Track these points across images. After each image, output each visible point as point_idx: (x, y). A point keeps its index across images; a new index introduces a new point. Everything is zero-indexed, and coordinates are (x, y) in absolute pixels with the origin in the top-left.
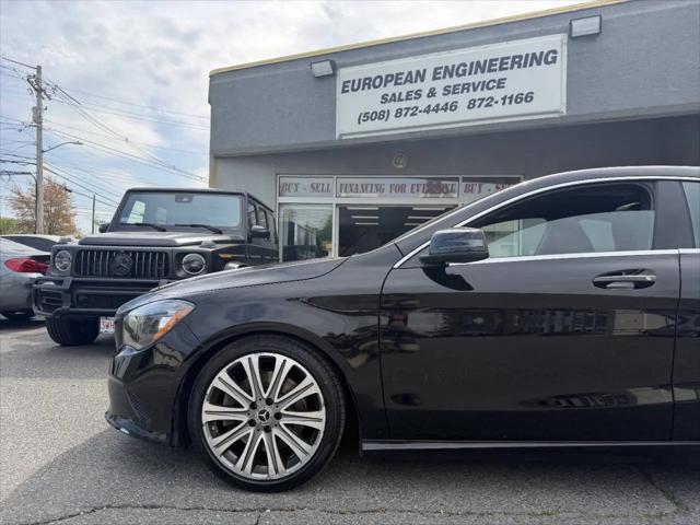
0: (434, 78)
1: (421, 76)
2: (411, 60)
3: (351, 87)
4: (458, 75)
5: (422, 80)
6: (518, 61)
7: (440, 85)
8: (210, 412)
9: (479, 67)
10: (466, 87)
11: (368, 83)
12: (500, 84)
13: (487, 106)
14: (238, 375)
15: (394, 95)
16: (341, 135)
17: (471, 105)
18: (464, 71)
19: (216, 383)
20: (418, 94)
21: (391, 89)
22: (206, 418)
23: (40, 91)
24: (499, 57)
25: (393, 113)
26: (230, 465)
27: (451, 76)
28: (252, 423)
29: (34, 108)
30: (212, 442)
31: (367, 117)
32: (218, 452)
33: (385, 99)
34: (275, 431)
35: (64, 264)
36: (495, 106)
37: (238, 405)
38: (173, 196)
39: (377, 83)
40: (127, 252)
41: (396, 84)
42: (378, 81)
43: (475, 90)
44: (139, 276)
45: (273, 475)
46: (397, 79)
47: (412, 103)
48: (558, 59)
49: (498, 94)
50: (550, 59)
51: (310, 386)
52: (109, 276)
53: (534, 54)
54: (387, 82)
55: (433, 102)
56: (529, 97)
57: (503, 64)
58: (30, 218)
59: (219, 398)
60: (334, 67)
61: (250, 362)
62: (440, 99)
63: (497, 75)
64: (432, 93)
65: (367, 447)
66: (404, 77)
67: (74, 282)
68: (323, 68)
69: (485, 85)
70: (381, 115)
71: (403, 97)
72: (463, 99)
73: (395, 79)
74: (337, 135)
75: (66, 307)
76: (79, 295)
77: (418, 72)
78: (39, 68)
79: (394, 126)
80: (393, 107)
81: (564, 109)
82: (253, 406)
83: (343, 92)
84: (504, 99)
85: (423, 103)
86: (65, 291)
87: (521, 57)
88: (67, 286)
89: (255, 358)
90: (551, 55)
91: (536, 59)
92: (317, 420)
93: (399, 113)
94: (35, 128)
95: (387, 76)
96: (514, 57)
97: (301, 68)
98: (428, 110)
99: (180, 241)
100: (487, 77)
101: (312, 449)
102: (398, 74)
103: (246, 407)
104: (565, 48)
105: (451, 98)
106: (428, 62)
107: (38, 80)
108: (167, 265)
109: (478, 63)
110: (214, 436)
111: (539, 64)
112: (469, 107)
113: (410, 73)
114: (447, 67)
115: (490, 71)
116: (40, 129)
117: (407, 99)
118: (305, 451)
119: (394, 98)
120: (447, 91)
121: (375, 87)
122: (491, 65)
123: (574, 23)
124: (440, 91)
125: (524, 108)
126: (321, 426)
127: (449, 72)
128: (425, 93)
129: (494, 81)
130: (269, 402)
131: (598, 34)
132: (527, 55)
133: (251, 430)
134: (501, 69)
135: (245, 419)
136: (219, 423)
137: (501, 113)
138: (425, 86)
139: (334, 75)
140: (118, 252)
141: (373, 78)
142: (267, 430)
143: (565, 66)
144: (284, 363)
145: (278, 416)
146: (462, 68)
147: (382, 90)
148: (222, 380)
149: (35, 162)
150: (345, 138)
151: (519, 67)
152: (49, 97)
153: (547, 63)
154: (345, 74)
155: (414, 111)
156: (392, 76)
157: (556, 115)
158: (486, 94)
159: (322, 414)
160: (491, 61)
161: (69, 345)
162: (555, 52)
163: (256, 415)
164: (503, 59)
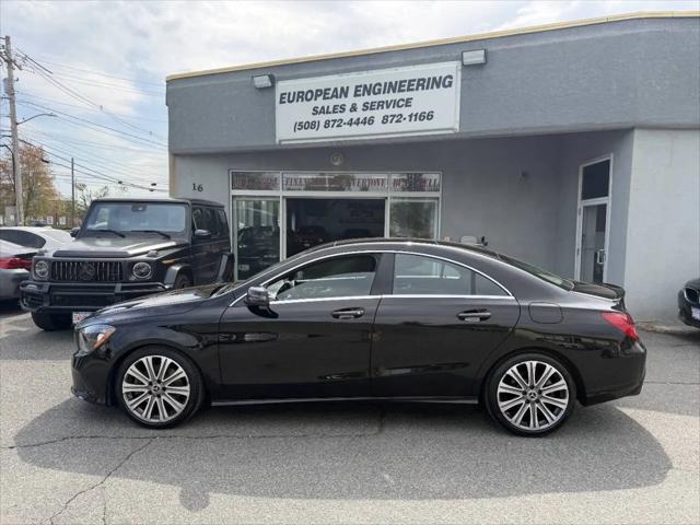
0: (356, 95)
1: (345, 92)
2: (336, 77)
3: (287, 98)
4: (375, 94)
5: (346, 96)
6: (423, 84)
7: (360, 101)
8: (126, 387)
9: (392, 87)
10: (381, 105)
11: (302, 96)
12: (408, 103)
13: (397, 121)
14: (141, 367)
15: (323, 108)
16: (280, 141)
17: (385, 120)
18: (379, 90)
19: (129, 372)
20: (343, 108)
21: (320, 102)
22: (124, 391)
23: (10, 62)
24: (408, 79)
25: (322, 124)
26: (139, 415)
27: (369, 94)
28: (150, 393)
29: (5, 80)
30: (128, 403)
31: (301, 126)
32: (132, 408)
33: (316, 111)
34: (163, 397)
35: (42, 270)
36: (403, 122)
37: (142, 383)
38: (130, 206)
39: (309, 96)
40: (90, 263)
41: (324, 98)
42: (309, 95)
43: (388, 107)
44: (101, 281)
45: (162, 420)
46: (325, 94)
47: (337, 116)
48: (453, 84)
49: (406, 112)
50: (447, 83)
51: (181, 373)
52: (78, 281)
53: (434, 78)
54: (317, 96)
55: (355, 116)
56: (430, 116)
57: (410, 85)
58: (8, 182)
59: (132, 380)
60: (273, 79)
61: (147, 360)
62: (360, 114)
63: (405, 95)
64: (354, 108)
65: (214, 404)
66: (331, 92)
67: (51, 287)
68: (264, 81)
69: (396, 104)
70: (313, 125)
71: (331, 109)
72: (378, 114)
73: (324, 93)
74: (277, 141)
75: (46, 305)
76: (55, 296)
77: (342, 89)
78: (7, 39)
79: (323, 135)
80: (322, 118)
81: (457, 127)
82: (150, 384)
83: (281, 102)
84: (411, 116)
85: (346, 116)
86: (45, 293)
87: (424, 80)
88: (46, 289)
89: (150, 358)
90: (448, 80)
91: (437, 83)
92: (185, 391)
93: (327, 124)
94: (8, 101)
95: (317, 91)
96: (419, 80)
97: (245, 79)
98: (350, 123)
99: (131, 252)
100: (397, 96)
101: (183, 406)
102: (326, 90)
103: (147, 384)
104: (460, 73)
105: (369, 114)
106: (351, 80)
107: (8, 52)
108: (121, 272)
109: (391, 83)
110: (130, 400)
111: (438, 87)
112: (383, 122)
113: (336, 89)
114: (365, 86)
115: (400, 91)
116: (12, 102)
117: (334, 112)
118: (179, 407)
119: (324, 111)
120: (366, 107)
121: (307, 100)
122: (400, 86)
123: (465, 55)
124: (360, 107)
125: (426, 124)
126: (187, 394)
127: (368, 90)
128: (348, 108)
129: (403, 100)
130: (159, 381)
131: (485, 64)
132: (429, 79)
133: (150, 397)
134: (409, 90)
135: (146, 391)
136: (133, 393)
137: (408, 128)
138: (348, 101)
139: (273, 87)
140: (83, 262)
141: (305, 91)
142: (159, 396)
143: (459, 90)
144: (166, 361)
145: (164, 389)
146: (377, 87)
147: (313, 103)
148: (133, 370)
149: (10, 134)
150: (283, 143)
151: (423, 89)
152: (20, 68)
153: (445, 86)
154: (283, 87)
155: (340, 123)
156: (321, 90)
157: (451, 132)
158: (396, 111)
159: (188, 388)
160: (401, 82)
161: (51, 330)
162: (451, 77)
163: (152, 388)
164: (410, 81)
